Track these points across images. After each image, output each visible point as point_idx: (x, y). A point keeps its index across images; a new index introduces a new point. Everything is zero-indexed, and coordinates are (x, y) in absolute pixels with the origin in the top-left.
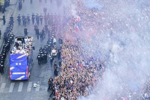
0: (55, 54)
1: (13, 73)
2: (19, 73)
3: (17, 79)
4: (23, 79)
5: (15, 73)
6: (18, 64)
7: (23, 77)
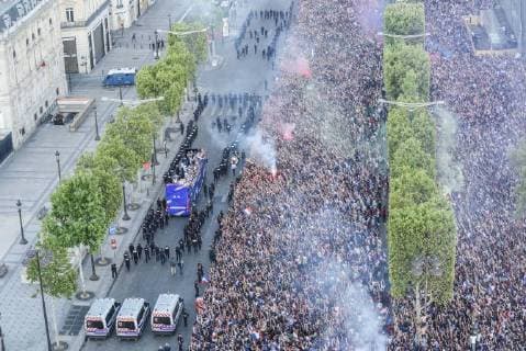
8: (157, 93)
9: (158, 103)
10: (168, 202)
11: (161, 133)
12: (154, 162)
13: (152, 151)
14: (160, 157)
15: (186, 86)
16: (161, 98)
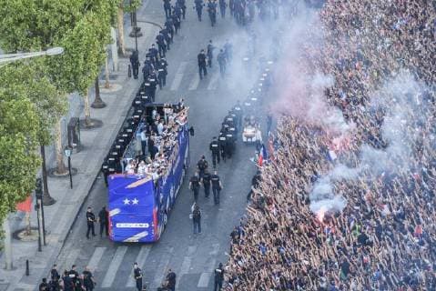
0: (251, 138)
1: (118, 225)
2: (134, 225)
3: (126, 241)
4: (145, 240)
5: (123, 225)
6: (131, 203)
7: (144, 234)
8: (46, 39)
9: (50, 61)
10: (114, 212)
11: (58, 131)
12: (44, 198)
13: (39, 173)
14: (55, 187)
15: (112, 22)
16: (55, 51)
